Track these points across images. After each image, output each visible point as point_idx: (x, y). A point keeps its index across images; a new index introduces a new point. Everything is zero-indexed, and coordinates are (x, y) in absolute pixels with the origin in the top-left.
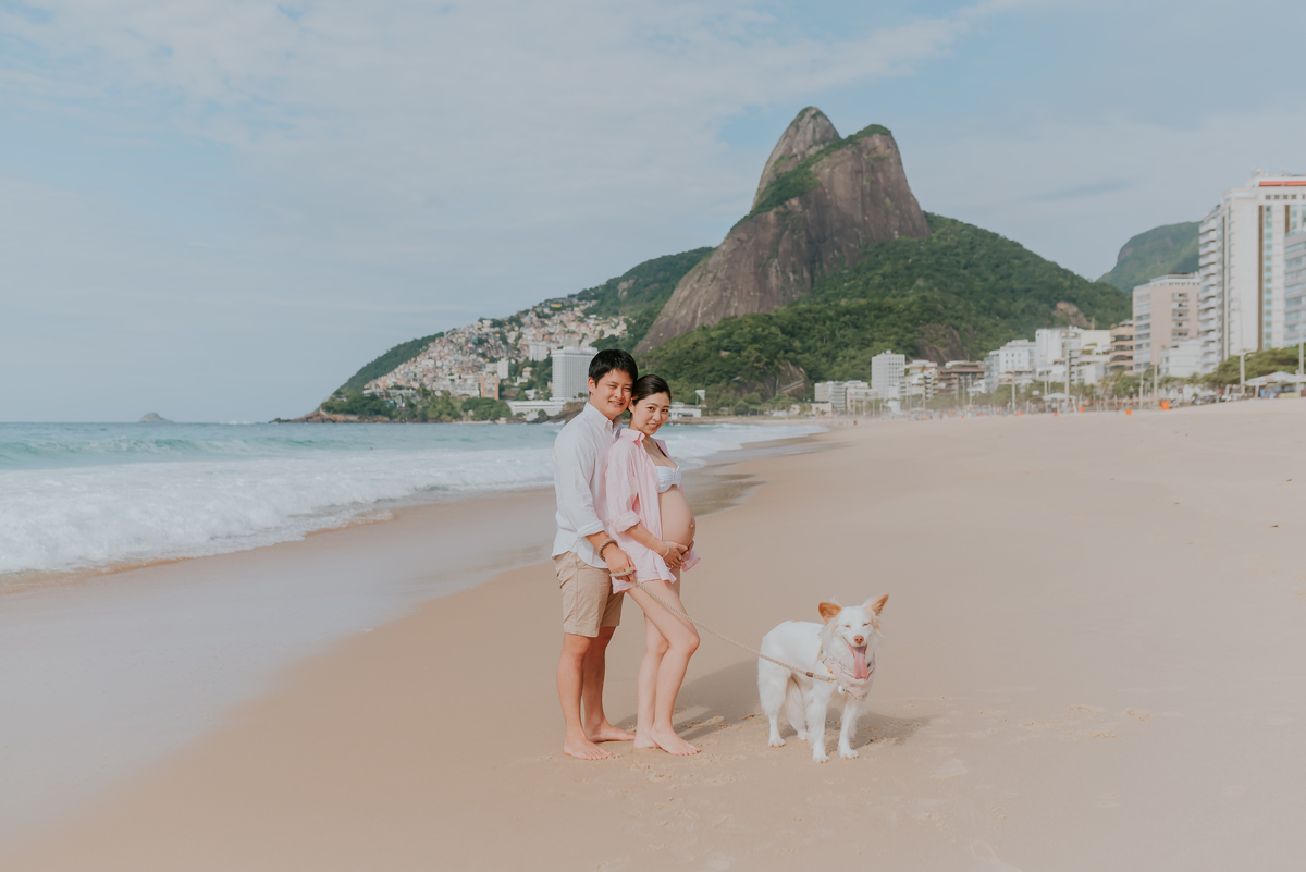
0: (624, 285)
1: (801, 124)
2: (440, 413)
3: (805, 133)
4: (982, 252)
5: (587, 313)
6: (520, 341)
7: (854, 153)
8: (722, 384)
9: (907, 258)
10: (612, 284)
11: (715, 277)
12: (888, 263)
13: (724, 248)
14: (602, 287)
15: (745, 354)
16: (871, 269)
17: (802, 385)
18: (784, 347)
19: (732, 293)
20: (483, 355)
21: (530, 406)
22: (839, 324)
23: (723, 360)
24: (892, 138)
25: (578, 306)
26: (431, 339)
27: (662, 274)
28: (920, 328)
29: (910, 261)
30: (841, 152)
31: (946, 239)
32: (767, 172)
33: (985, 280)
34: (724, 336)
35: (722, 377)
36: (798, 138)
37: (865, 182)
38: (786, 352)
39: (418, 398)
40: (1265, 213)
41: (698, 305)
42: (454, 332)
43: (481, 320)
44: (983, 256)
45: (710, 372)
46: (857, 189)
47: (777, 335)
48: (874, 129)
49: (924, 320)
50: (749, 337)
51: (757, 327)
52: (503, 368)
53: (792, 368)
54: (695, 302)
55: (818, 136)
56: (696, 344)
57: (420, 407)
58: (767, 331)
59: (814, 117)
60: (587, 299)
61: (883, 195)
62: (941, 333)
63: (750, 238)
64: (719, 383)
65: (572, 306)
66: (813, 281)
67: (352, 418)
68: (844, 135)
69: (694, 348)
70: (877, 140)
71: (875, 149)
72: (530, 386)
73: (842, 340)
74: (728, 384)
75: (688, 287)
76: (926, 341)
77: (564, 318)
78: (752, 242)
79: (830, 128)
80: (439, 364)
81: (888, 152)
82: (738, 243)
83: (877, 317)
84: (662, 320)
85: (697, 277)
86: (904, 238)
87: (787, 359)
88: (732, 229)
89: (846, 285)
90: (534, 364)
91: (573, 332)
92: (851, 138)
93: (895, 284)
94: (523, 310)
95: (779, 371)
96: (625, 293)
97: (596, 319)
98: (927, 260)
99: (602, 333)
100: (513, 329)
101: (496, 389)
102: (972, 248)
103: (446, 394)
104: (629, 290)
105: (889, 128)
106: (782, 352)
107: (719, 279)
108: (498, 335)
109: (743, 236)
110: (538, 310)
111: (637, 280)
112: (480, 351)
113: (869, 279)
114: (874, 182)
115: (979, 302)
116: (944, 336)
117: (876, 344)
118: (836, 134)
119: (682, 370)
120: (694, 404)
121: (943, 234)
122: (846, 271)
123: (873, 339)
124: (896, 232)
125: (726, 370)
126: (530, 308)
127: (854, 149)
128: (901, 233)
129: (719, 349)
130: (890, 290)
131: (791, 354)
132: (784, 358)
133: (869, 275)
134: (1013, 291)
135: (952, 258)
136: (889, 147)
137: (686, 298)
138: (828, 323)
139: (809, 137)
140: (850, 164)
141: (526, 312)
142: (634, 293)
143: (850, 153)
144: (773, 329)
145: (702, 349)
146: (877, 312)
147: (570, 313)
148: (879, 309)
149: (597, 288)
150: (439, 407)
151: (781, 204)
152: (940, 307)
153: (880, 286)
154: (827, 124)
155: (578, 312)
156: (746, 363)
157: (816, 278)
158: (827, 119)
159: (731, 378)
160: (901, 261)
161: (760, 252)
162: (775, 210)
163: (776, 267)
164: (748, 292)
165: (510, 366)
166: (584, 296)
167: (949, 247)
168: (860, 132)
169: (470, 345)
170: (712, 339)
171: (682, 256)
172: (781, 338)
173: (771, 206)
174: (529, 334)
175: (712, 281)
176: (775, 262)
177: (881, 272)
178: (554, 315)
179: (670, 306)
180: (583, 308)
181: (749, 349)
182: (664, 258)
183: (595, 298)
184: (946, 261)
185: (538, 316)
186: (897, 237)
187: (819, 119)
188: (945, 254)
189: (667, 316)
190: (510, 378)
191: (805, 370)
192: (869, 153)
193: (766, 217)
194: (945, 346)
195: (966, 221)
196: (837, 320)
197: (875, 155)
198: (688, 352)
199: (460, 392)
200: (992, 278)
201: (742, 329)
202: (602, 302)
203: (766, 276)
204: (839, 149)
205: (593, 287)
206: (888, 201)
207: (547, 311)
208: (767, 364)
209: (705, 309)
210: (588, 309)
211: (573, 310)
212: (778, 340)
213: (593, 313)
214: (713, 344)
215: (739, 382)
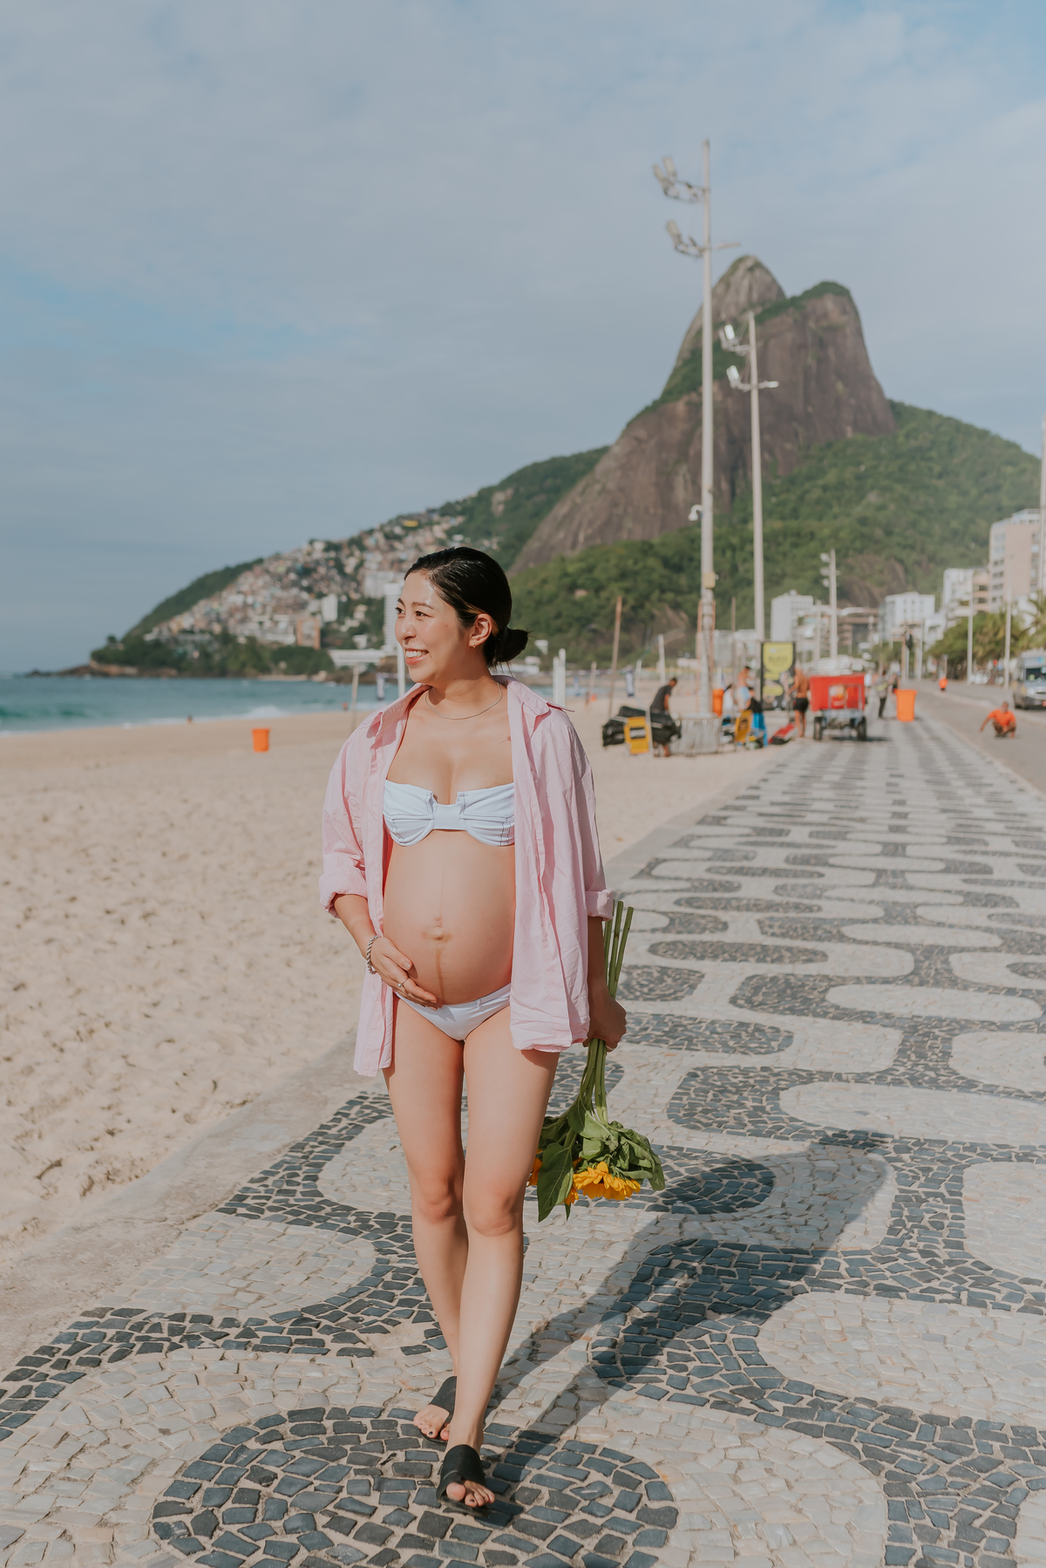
0: (499, 497)
1: (732, 280)
2: (244, 665)
3: (737, 292)
4: (963, 455)
5: (450, 534)
6: (362, 571)
7: (795, 321)
8: (571, 634)
9: (859, 464)
10: (485, 495)
11: (603, 489)
12: (833, 470)
13: (617, 450)
14: (473, 499)
15: (604, 594)
16: (809, 478)
17: (681, 635)
18: (660, 585)
19: (625, 510)
20: (309, 590)
21: (358, 657)
22: (741, 554)
23: (575, 603)
24: (850, 300)
25: (438, 523)
26: (246, 567)
27: (549, 482)
28: (848, 560)
29: (862, 468)
30: (777, 319)
31: (916, 439)
32: (684, 347)
33: (965, 493)
34: (583, 571)
35: (570, 625)
36: (729, 298)
37: (809, 361)
38: (663, 591)
39: (216, 646)
41: (580, 526)
42: (277, 557)
43: (311, 542)
44: (966, 459)
45: (555, 618)
46: (799, 369)
47: (653, 570)
48: (827, 288)
49: (854, 550)
50: (614, 572)
51: (627, 559)
52: (329, 608)
53: (670, 613)
54: (575, 522)
55: (755, 296)
56: (545, 581)
57: (217, 657)
58: (640, 565)
59: (751, 269)
60: (450, 515)
61: (833, 378)
62: (877, 567)
63: (651, 436)
64: (568, 633)
65: (431, 524)
66: (733, 494)
67: (130, 670)
68: (788, 295)
69: (541, 586)
70: (829, 303)
71: (825, 315)
72: (361, 630)
74: (580, 633)
75: (569, 502)
76: (852, 577)
77: (420, 540)
78: (653, 442)
79: (773, 284)
80: (250, 600)
81: (844, 319)
82: (634, 443)
83: (795, 545)
84: (533, 545)
85: (579, 489)
86: (860, 437)
87: (663, 601)
88: (630, 425)
90: (369, 602)
92: (794, 300)
93: (838, 499)
94: (366, 527)
95: (652, 617)
96: (501, 508)
98: (886, 466)
100: (351, 555)
101: (316, 634)
102: (950, 451)
103: (252, 640)
104: (506, 503)
105: (846, 286)
106: (657, 592)
107: (608, 492)
108: (332, 563)
109: (642, 433)
110: (387, 529)
111: (517, 490)
112: (305, 583)
113: (806, 492)
114: (822, 360)
115: (947, 524)
116: (881, 572)
117: (787, 582)
118: (780, 292)
121: (913, 431)
122: (778, 482)
123: (784, 576)
124: (849, 429)
125: (576, 615)
126: (376, 525)
128: (856, 428)
129: (573, 588)
130: (830, 506)
131: (670, 596)
132: (660, 600)
133: (807, 486)
134: (1000, 509)
135: (921, 463)
136: (845, 313)
137: (566, 517)
138: (729, 554)
139: (743, 298)
140: (789, 336)
141: (370, 532)
142: (513, 506)
143: (790, 320)
144: (652, 562)
145: (550, 588)
146: (793, 539)
147: (428, 534)
148: (797, 534)
149: (465, 501)
150: (243, 657)
152: (879, 533)
153: (818, 502)
154: (769, 279)
155: (438, 531)
156: (608, 607)
157: (738, 491)
158: (767, 272)
159: (584, 625)
160: (850, 468)
161: (664, 455)
162: (685, 398)
163: (684, 476)
164: (646, 509)
165: (340, 603)
166: (447, 510)
167: (918, 449)
168: (806, 292)
169: (293, 576)
170: (566, 574)
171: (578, 458)
172: (659, 573)
173: (681, 394)
174: (373, 559)
175: (599, 494)
176: (683, 469)
177: (819, 482)
178: (406, 535)
179: (545, 528)
180: (446, 526)
181: (612, 588)
182: (553, 461)
183: (462, 513)
184: (912, 467)
185: (390, 537)
186: (849, 435)
187: (758, 273)
188: (913, 458)
189: (540, 539)
190: (340, 621)
191: (687, 615)
192: (816, 321)
195: (945, 413)
196: (739, 549)
197: (825, 323)
198: (530, 593)
199: (270, 637)
200: (974, 492)
201: (607, 561)
202: (471, 519)
203: (671, 488)
204: (776, 315)
205: (460, 499)
206: (840, 386)
207: (398, 530)
208: (635, 609)
209: (590, 531)
210: (453, 528)
211: (431, 530)
212: (655, 577)
213: (458, 533)
214: (567, 581)
215: (594, 631)
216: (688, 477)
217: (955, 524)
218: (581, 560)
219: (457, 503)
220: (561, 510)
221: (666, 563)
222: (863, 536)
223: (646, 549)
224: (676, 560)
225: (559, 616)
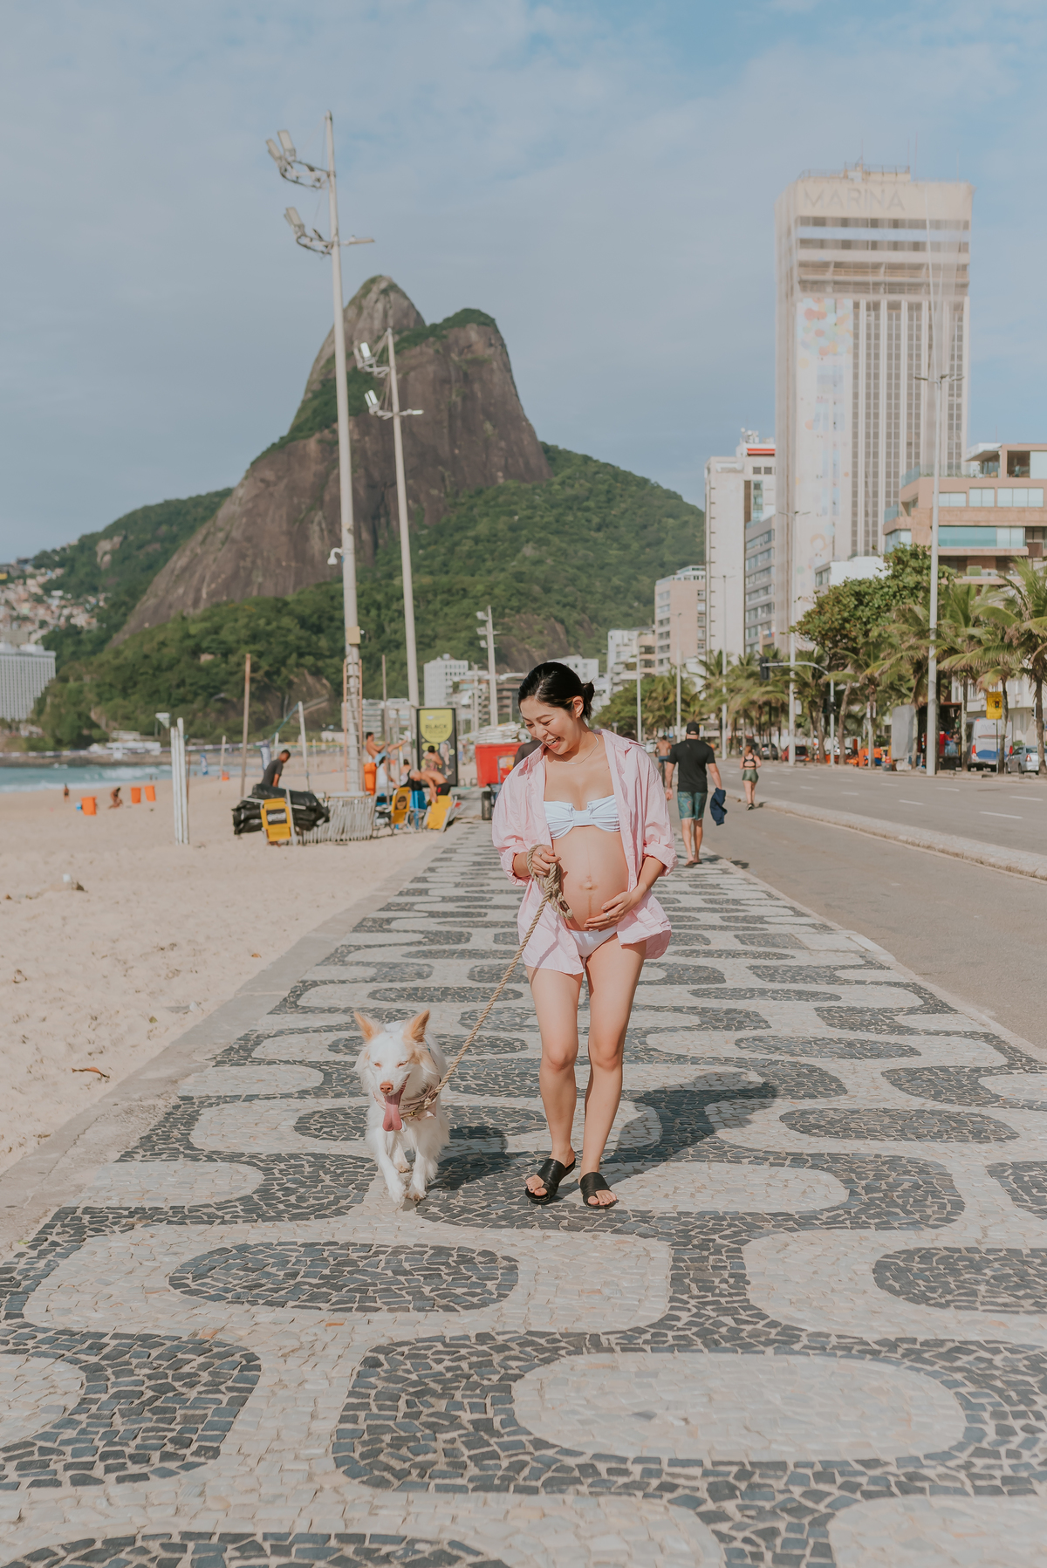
0: (105, 546)
1: (365, 303)
3: (371, 317)
4: (623, 506)
5: (48, 588)
7: (437, 352)
8: (196, 705)
9: (514, 513)
10: (87, 544)
11: (227, 537)
12: (485, 520)
13: (241, 492)
14: (71, 547)
15: (233, 659)
16: (459, 528)
17: (324, 705)
18: (298, 648)
19: (254, 562)
22: (390, 613)
23: (200, 669)
24: (497, 331)
25: (33, 576)
27: (164, 528)
28: (506, 620)
29: (516, 518)
30: (417, 350)
31: (572, 486)
32: (315, 376)
33: (626, 547)
34: (208, 632)
35: (196, 694)
36: (361, 325)
37: (454, 397)
38: (301, 655)
40: (753, 492)
41: (202, 580)
44: (626, 510)
45: (178, 686)
46: (442, 407)
47: (289, 630)
48: (470, 317)
49: (512, 609)
50: (244, 634)
51: (259, 618)
53: (310, 679)
54: (197, 576)
55: (391, 321)
56: (163, 644)
58: (274, 624)
59: (385, 292)
60: (47, 567)
61: (481, 417)
62: (537, 627)
63: (279, 478)
64: (192, 702)
65: (23, 577)
66: (376, 545)
68: (428, 322)
69: (159, 650)
70: (473, 334)
71: (470, 346)
73: (393, 637)
74: (206, 705)
75: (188, 553)
76: (514, 640)
77: (11, 595)
78: (282, 485)
79: (412, 309)
81: (490, 351)
82: (262, 485)
83: (447, 603)
84: (148, 602)
85: (200, 537)
86: (512, 484)
87: (302, 665)
88: (254, 464)
89: (421, 552)
91: (25, 619)
92: (434, 327)
93: (492, 552)
95: (290, 684)
96: (107, 558)
97: (62, 598)
98: (542, 517)
99: (70, 617)
102: (609, 501)
104: (113, 552)
105: (492, 315)
106: (294, 656)
107: (234, 541)
109: (269, 475)
111: (126, 538)
113: (457, 544)
114: (467, 397)
115: (609, 580)
116: (541, 632)
117: (439, 643)
118: (420, 318)
119: (135, 684)
120: (152, 734)
121: (569, 478)
122: (425, 532)
123: (435, 637)
124: (500, 474)
125: (202, 683)
127: (438, 346)
128: (508, 474)
129: (196, 651)
130: (484, 561)
131: (309, 660)
132: (298, 665)
133: (457, 537)
134: (662, 565)
135: (579, 514)
136: (491, 345)
137: (184, 570)
138: (373, 612)
140: (431, 369)
142: (122, 557)
143: (431, 351)
144: (287, 621)
145: (170, 652)
146: (445, 596)
147: (20, 589)
148: (449, 591)
149: (64, 549)
151: (327, 427)
152: (536, 589)
153: (469, 555)
154: (406, 304)
155: (33, 586)
156: (236, 673)
157: (381, 542)
158: (404, 296)
159: (212, 695)
160: (504, 518)
161: (296, 500)
162: (317, 436)
163: (320, 524)
164: (278, 561)
166: (42, 561)
167: (576, 498)
168: (447, 320)
170: (188, 636)
171: (196, 501)
172: (296, 634)
173: (312, 430)
175: (223, 543)
176: (319, 516)
177: (471, 533)
179: (161, 581)
180: (41, 580)
181: (241, 652)
182: (167, 504)
183: (61, 565)
184: (570, 518)
186: (501, 481)
187: (392, 296)
188: (570, 508)
189: (156, 596)
191: (331, 681)
192: (461, 353)
193: (305, 446)
194: (542, 646)
195: (603, 460)
196: (388, 607)
197: (469, 356)
198: (146, 657)
200: (635, 546)
201: (236, 620)
202: (72, 571)
203: (306, 538)
204: (416, 345)
205: (58, 548)
206: (488, 426)
208: (268, 674)
209: (213, 586)
210: (50, 581)
211: (25, 583)
212: (291, 638)
213: (57, 589)
214: (190, 643)
215: (223, 700)
216: (324, 526)
217: (616, 581)
218: (204, 620)
219: (54, 551)
220: (179, 561)
221: (303, 622)
222: (520, 593)
223: (280, 607)
224: (314, 619)
225: (182, 683)
